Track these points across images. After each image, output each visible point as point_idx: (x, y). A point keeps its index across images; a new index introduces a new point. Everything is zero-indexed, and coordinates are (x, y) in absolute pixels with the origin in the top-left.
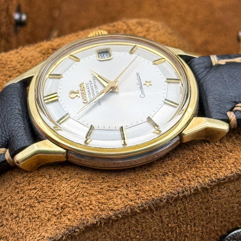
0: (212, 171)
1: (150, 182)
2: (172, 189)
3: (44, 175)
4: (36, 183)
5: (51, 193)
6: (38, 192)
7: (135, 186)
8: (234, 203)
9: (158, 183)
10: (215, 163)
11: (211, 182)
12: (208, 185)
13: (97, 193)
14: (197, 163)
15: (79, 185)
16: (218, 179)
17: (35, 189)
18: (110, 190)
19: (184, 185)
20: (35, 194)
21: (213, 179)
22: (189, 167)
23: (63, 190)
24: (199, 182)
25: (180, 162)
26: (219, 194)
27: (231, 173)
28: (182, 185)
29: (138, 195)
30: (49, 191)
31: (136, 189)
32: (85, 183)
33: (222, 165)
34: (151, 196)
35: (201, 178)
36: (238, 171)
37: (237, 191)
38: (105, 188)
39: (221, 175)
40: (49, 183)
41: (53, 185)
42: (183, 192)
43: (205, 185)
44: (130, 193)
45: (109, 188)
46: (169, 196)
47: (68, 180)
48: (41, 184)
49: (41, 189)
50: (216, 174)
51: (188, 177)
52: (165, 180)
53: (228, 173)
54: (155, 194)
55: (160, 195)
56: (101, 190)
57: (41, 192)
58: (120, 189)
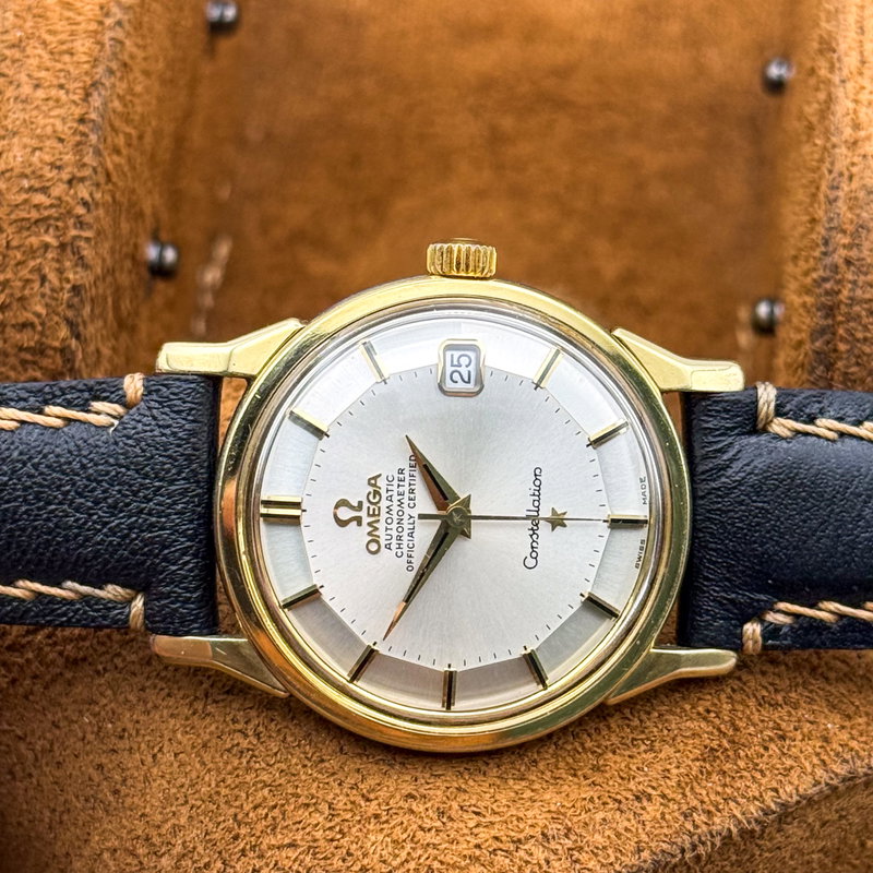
0: (764, 781)
1: (604, 820)
2: (664, 842)
3: (314, 804)
4: (294, 828)
5: (340, 863)
6: (301, 857)
7: (566, 836)
8: (813, 852)
9: (626, 824)
10: (770, 756)
11: (766, 814)
12: (756, 820)
13: (468, 861)
14: (722, 758)
15: (414, 836)
16: (783, 805)
17: (293, 845)
18: (501, 849)
19: (696, 827)
20: (295, 861)
21: (769, 807)
22: (702, 773)
23: (371, 851)
24: (734, 816)
25: (677, 755)
26: (779, 838)
27: (814, 786)
28: (689, 826)
29: (577, 861)
30: (333, 855)
31: (569, 843)
32: (429, 830)
33: (789, 762)
34: (611, 864)
35: (737, 803)
36: (832, 779)
37: (824, 824)
38: (487, 844)
39: (788, 793)
40: (331, 828)
41: (344, 835)
42: (694, 847)
43: (749, 823)
44: (556, 857)
45: (497, 845)
46: (658, 862)
47: (384, 819)
48: (307, 830)
49: (310, 847)
50: (776, 790)
51: (702, 802)
52: (642, 812)
53: (806, 786)
54: (623, 858)
55: (634, 861)
56: (478, 852)
57: (310, 856)
58: (526, 847)
